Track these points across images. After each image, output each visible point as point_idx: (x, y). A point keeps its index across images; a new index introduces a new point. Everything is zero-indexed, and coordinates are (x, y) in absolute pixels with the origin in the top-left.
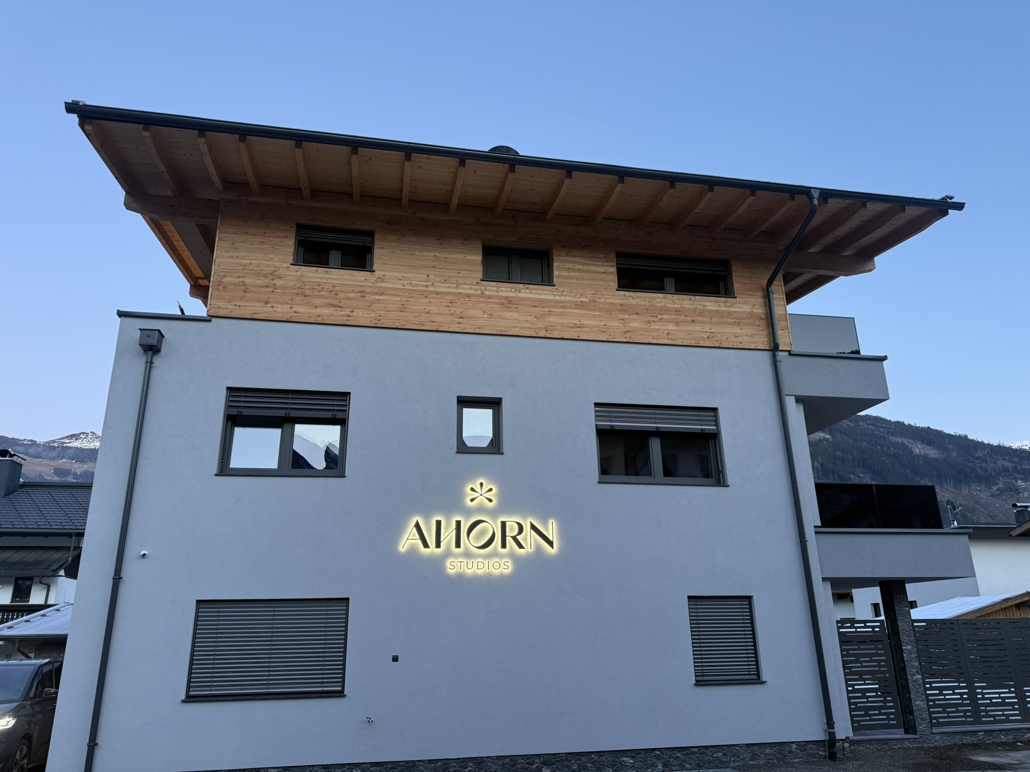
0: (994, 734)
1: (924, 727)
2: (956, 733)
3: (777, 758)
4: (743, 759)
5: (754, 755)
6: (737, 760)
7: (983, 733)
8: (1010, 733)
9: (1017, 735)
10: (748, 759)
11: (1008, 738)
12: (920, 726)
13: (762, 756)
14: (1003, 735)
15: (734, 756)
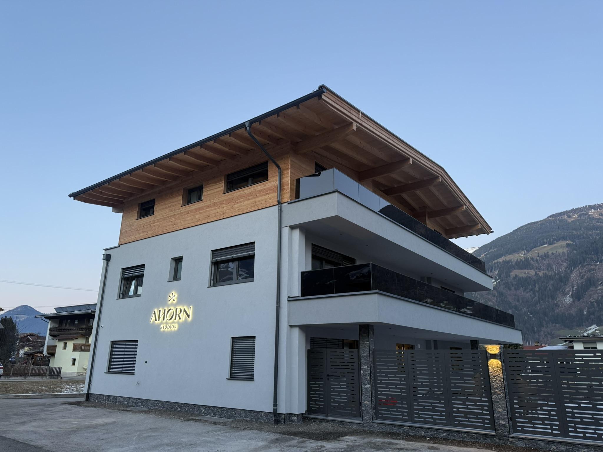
0: (417, 430)
1: (367, 418)
2: (388, 424)
3: (255, 419)
4: (242, 416)
5: (246, 415)
6: (240, 416)
7: (408, 428)
8: (429, 431)
9: (434, 433)
10: (244, 417)
11: (427, 434)
12: (365, 416)
13: (249, 416)
14: (423, 431)
15: (239, 414)
